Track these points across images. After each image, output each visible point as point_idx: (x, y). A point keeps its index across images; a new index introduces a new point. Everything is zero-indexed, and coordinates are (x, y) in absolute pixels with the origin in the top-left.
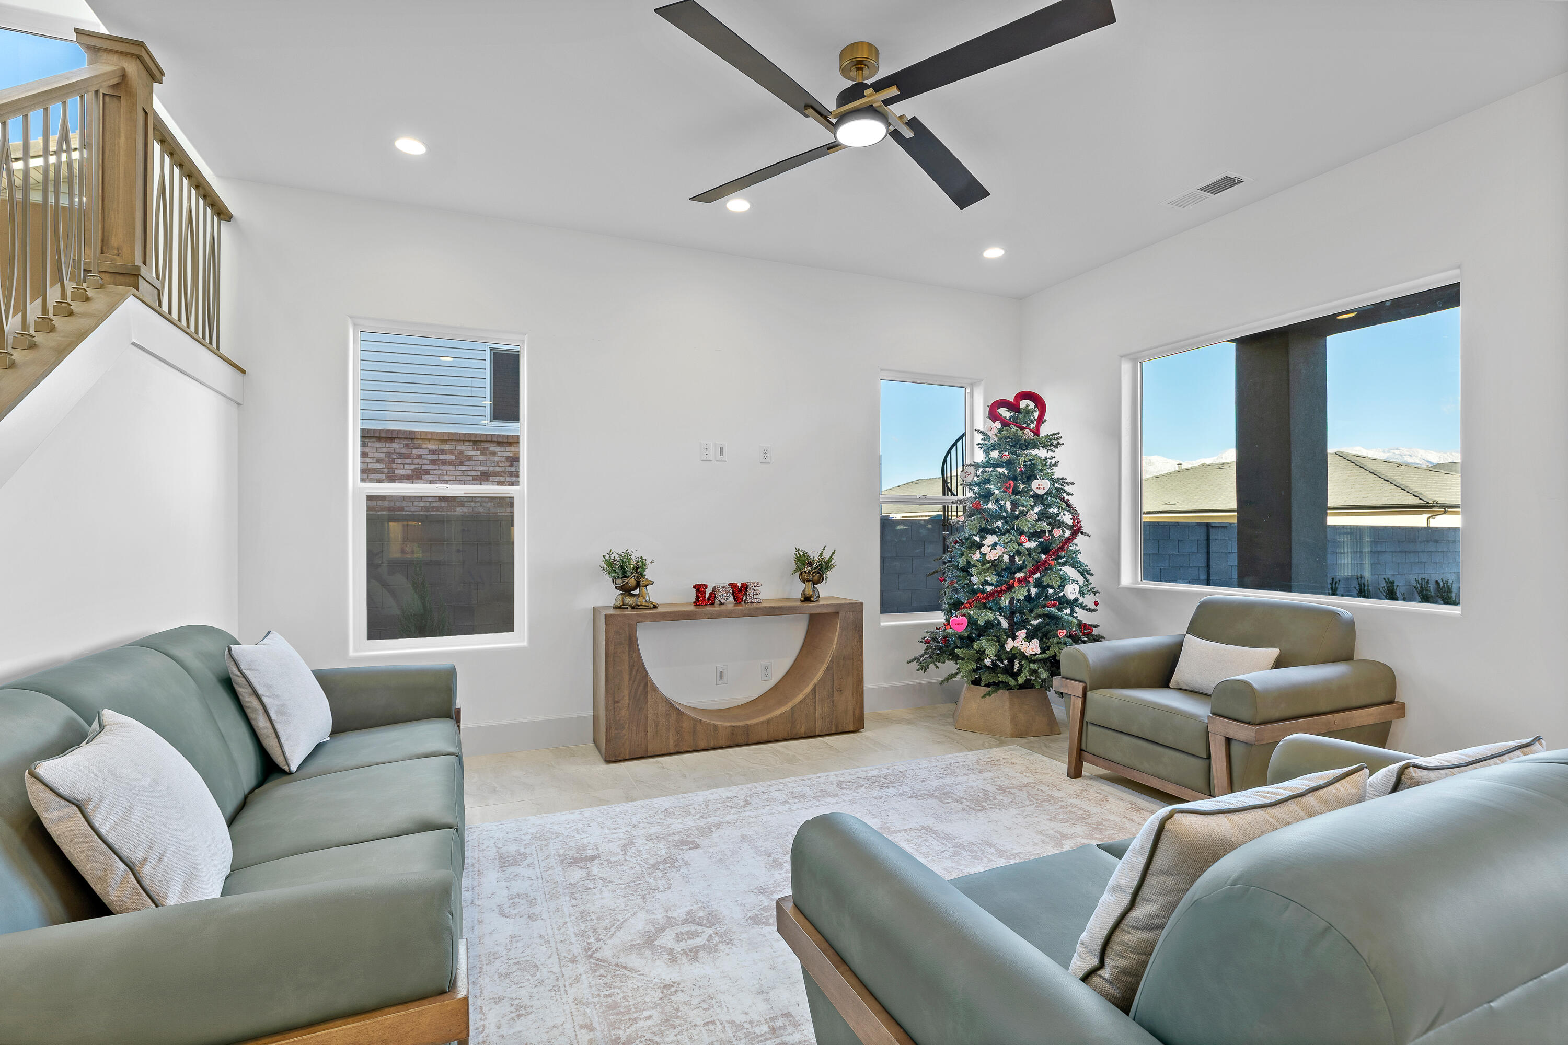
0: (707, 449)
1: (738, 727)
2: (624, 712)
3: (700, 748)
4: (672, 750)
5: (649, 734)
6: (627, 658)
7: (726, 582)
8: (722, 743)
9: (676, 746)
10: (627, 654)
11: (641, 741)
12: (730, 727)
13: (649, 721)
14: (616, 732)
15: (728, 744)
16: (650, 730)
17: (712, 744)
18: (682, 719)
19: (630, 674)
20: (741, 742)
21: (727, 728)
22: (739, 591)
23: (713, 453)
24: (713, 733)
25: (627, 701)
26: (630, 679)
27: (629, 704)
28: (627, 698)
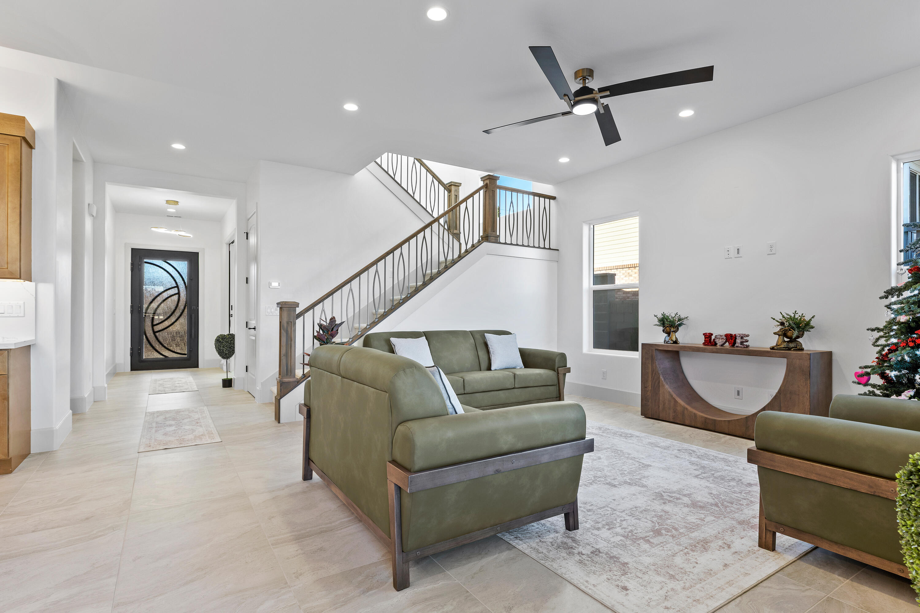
0: (728, 251)
1: (709, 419)
2: (649, 393)
3: (686, 424)
4: (672, 420)
5: (660, 408)
6: (651, 366)
7: (723, 332)
8: (698, 425)
9: (673, 418)
10: (650, 364)
11: (657, 410)
12: (704, 417)
13: (660, 401)
14: (645, 402)
15: (703, 427)
16: (661, 406)
17: (693, 424)
18: (676, 405)
19: (652, 375)
20: (711, 428)
21: (702, 417)
22: (731, 338)
23: (733, 253)
24: (694, 418)
25: (650, 388)
26: (652, 377)
27: (651, 390)
28: (650, 386)
